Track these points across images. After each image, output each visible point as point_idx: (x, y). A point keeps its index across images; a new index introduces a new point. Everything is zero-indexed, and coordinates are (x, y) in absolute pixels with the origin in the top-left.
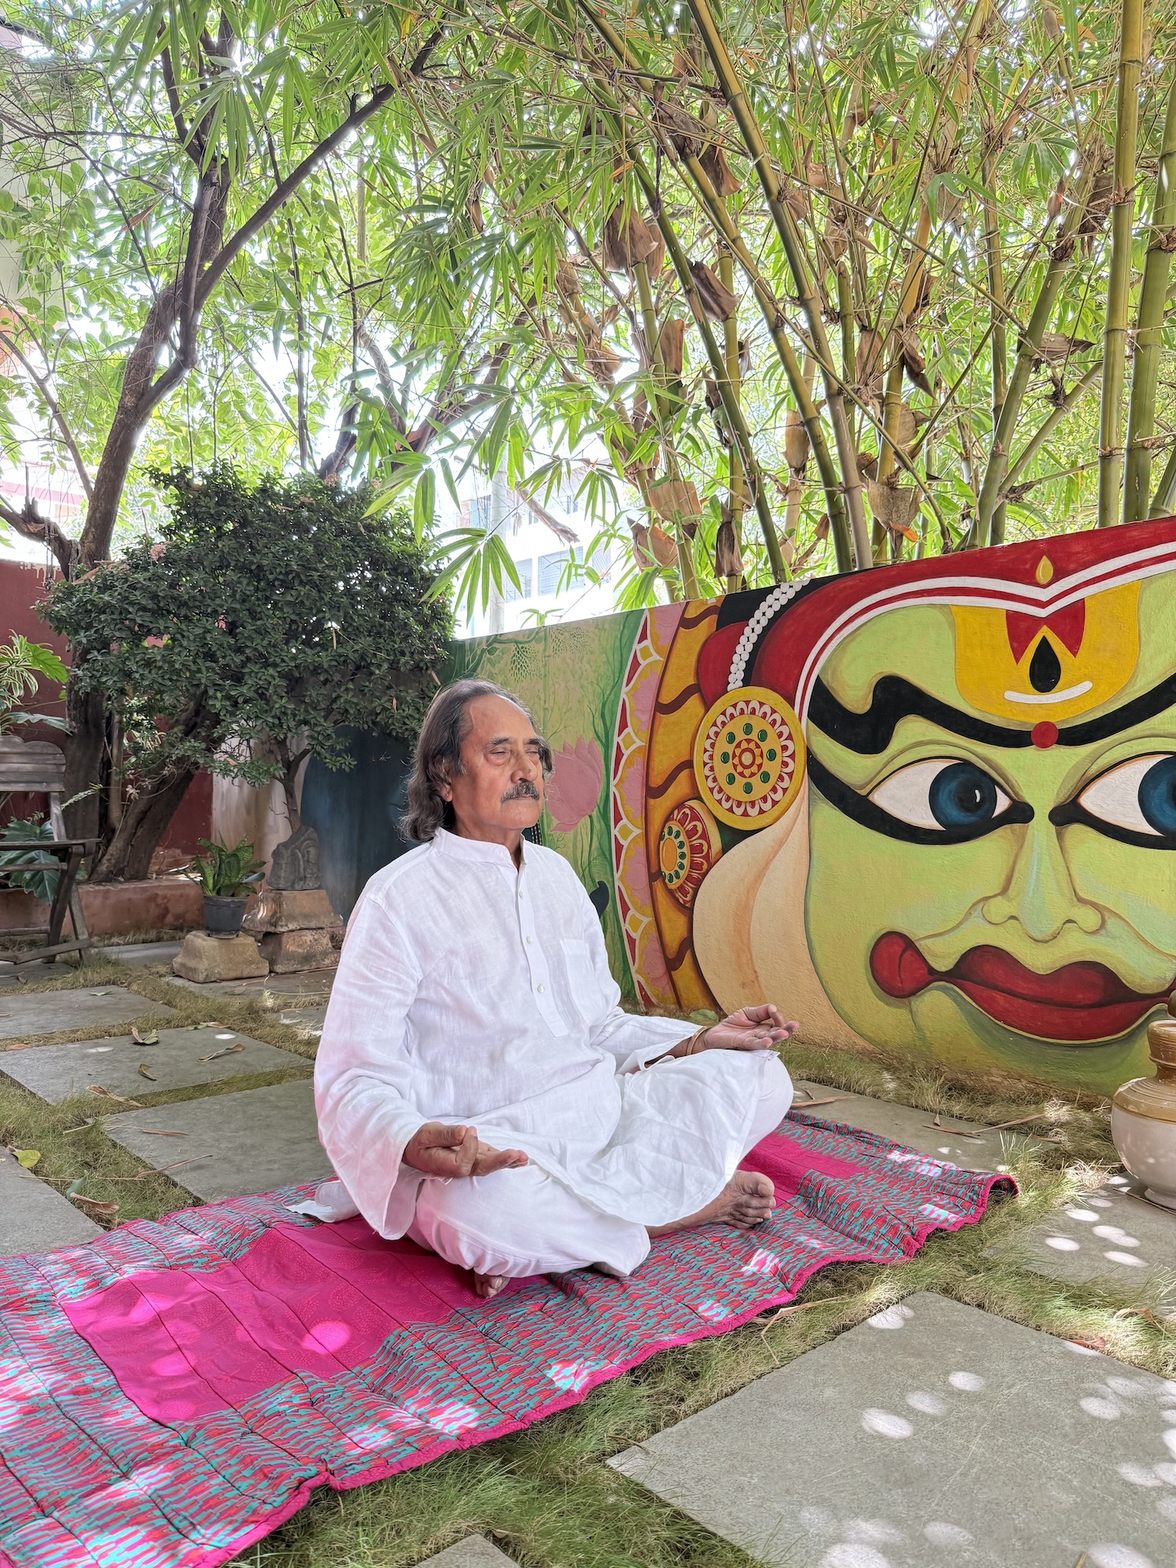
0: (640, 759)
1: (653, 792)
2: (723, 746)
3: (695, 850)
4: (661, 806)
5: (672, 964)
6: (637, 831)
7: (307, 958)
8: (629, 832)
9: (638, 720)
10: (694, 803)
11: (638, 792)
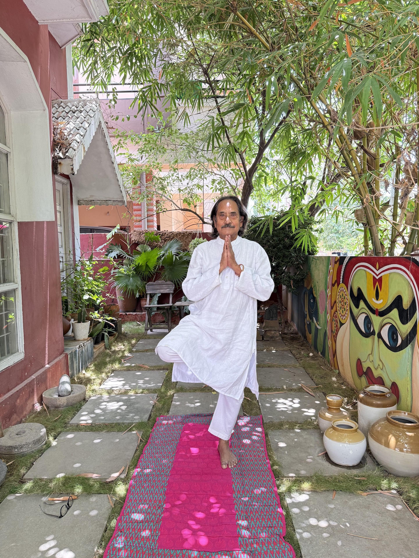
0: (330, 298)
1: (332, 308)
2: (340, 299)
3: (337, 326)
4: (333, 311)
5: (334, 357)
6: (330, 318)
7: (272, 337)
8: (329, 317)
9: (330, 286)
10: (336, 313)
11: (330, 308)
